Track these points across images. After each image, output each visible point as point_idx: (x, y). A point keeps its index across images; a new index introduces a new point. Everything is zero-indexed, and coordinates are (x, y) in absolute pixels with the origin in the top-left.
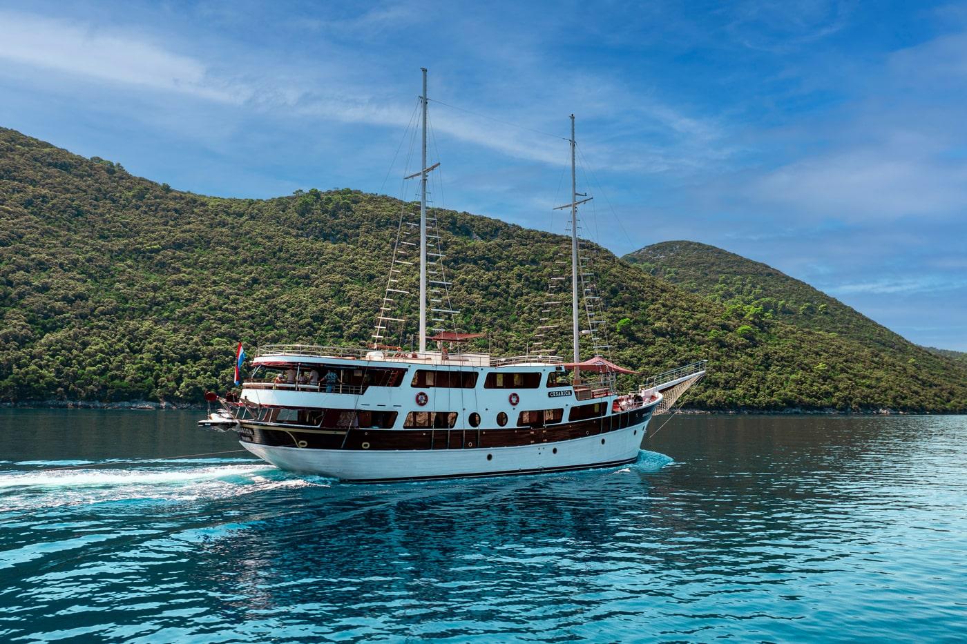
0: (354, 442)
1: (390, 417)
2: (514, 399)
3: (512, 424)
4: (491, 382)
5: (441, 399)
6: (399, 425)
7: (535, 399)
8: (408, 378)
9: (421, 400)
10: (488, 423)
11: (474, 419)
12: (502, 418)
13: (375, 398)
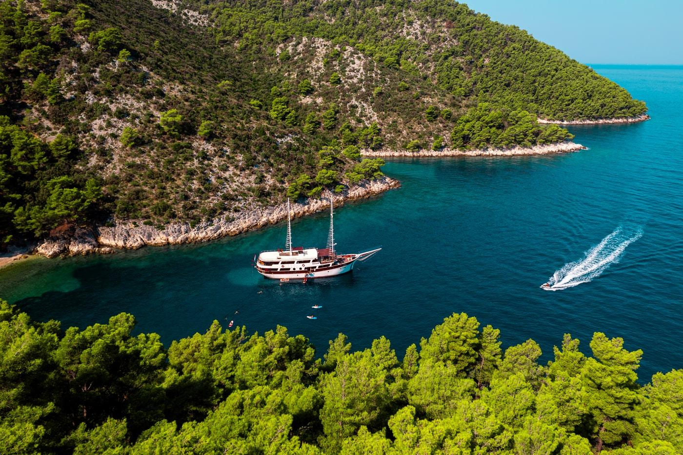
0: (270, 273)
1: (277, 269)
2: (303, 266)
4: (299, 262)
5: (286, 266)
6: (279, 270)
7: (309, 265)
8: (280, 263)
9: (283, 266)
10: (297, 270)
11: (294, 269)
12: (301, 269)
13: (274, 266)
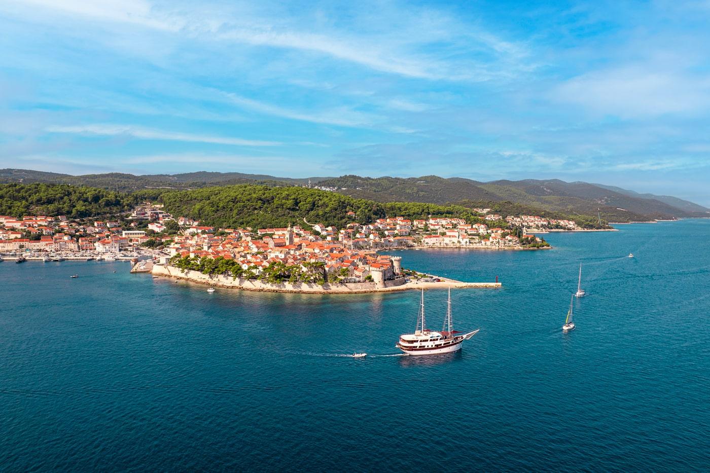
0: (412, 350)
2: (434, 343)
3: (434, 347)
4: (431, 340)
5: (423, 344)
6: (418, 348)
7: (437, 343)
8: (419, 341)
9: (421, 344)
10: (430, 347)
11: (428, 346)
12: (432, 346)
13: (415, 344)
